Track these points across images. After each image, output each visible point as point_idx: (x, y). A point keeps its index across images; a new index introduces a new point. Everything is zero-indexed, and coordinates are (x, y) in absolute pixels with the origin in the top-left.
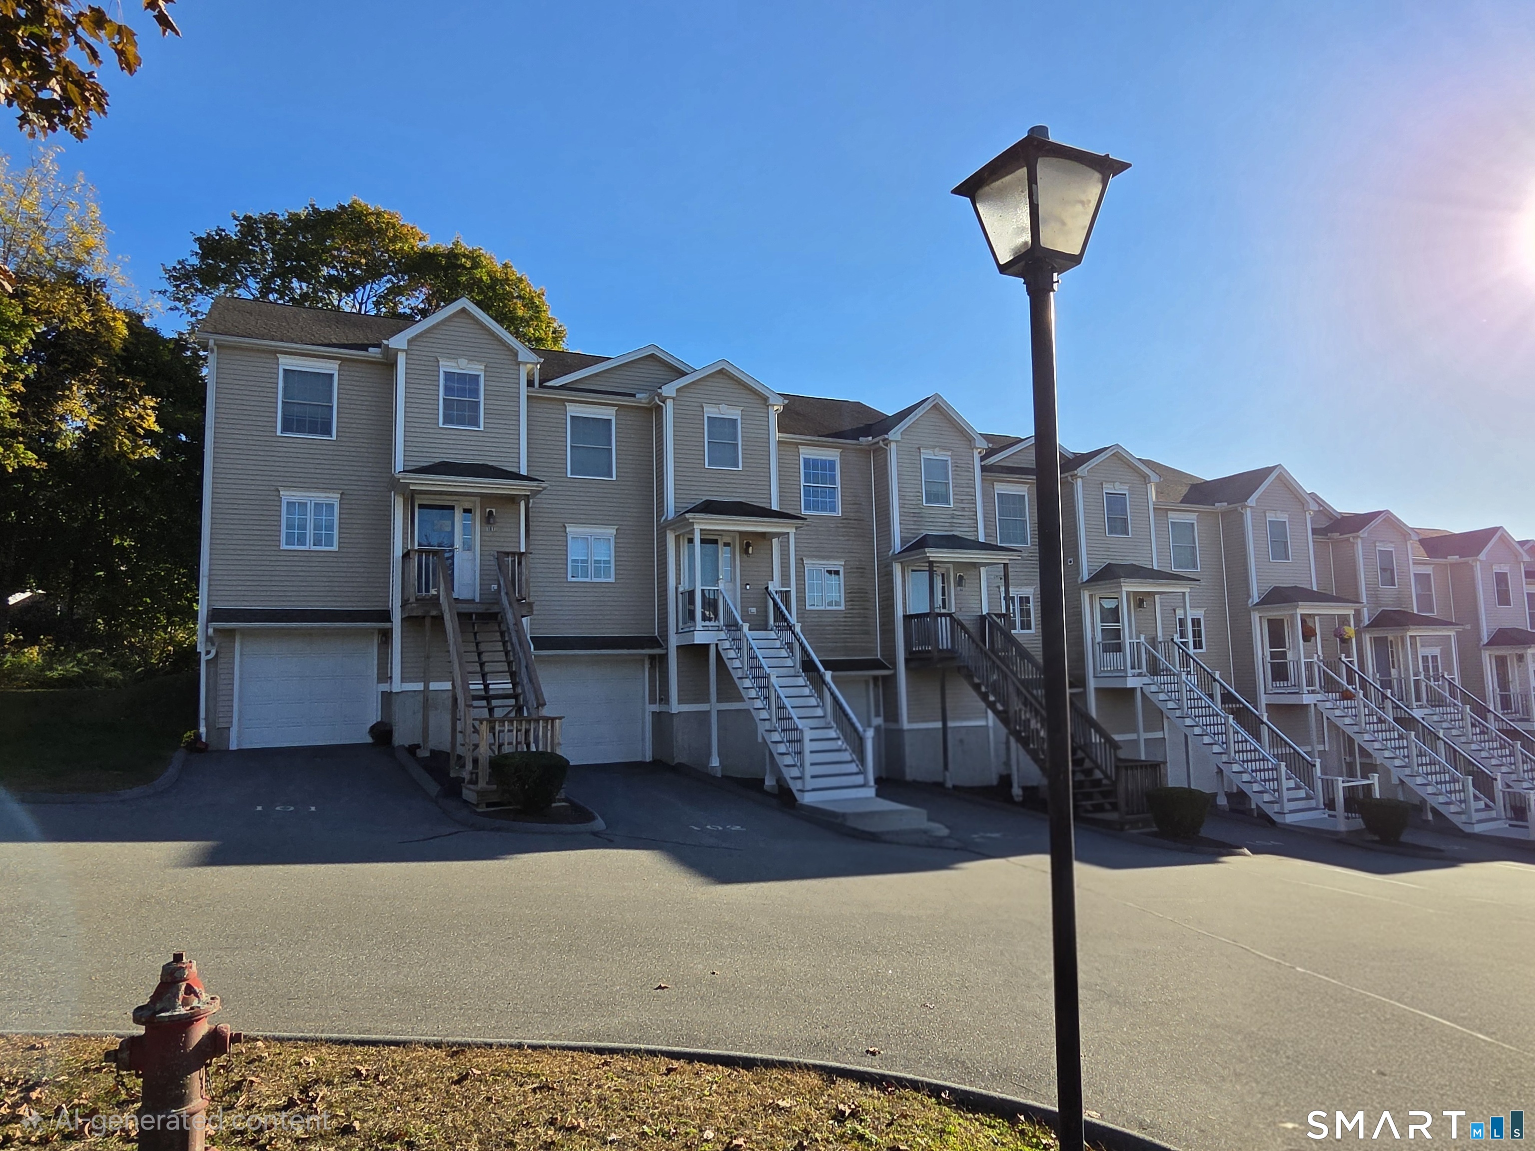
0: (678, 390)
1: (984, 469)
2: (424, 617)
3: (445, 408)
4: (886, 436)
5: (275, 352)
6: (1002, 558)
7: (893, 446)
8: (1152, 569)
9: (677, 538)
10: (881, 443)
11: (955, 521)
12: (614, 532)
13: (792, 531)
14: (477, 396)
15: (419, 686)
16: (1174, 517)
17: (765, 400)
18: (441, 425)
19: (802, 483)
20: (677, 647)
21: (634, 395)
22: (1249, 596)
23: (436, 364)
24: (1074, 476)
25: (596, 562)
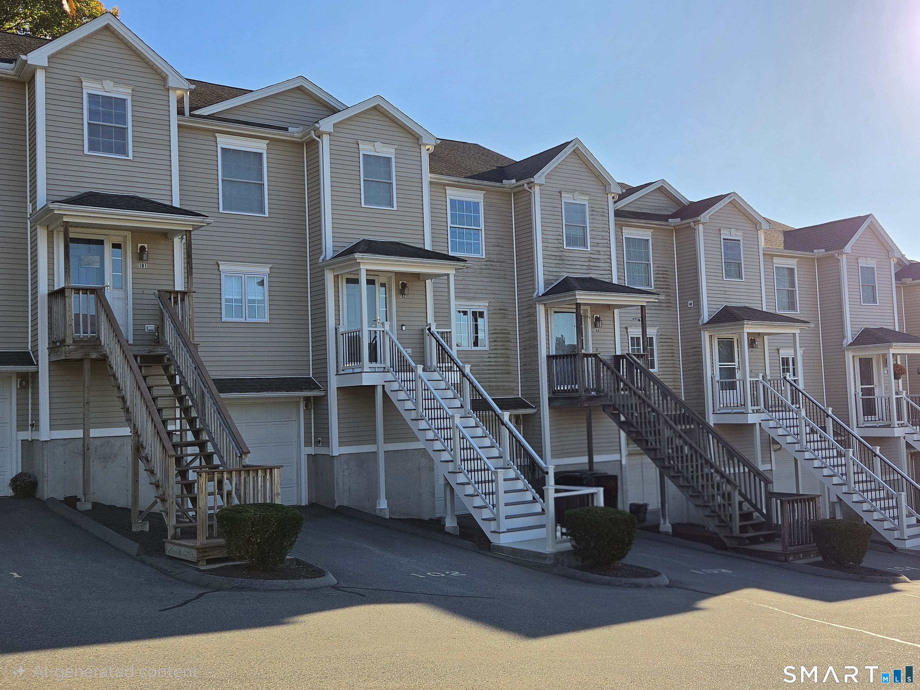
0: (334, 125)
1: (618, 214)
2: (82, 360)
3: (90, 134)
4: (532, 179)
6: (642, 300)
7: (537, 189)
8: (763, 311)
9: (336, 277)
10: (526, 186)
11: (591, 264)
12: (268, 270)
13: (452, 272)
14: (125, 122)
15: (79, 433)
16: (778, 262)
17: (417, 139)
18: (86, 152)
19: (449, 224)
20: (337, 388)
21: (286, 129)
22: (843, 337)
23: (78, 85)
24: (697, 222)
25: (250, 301)
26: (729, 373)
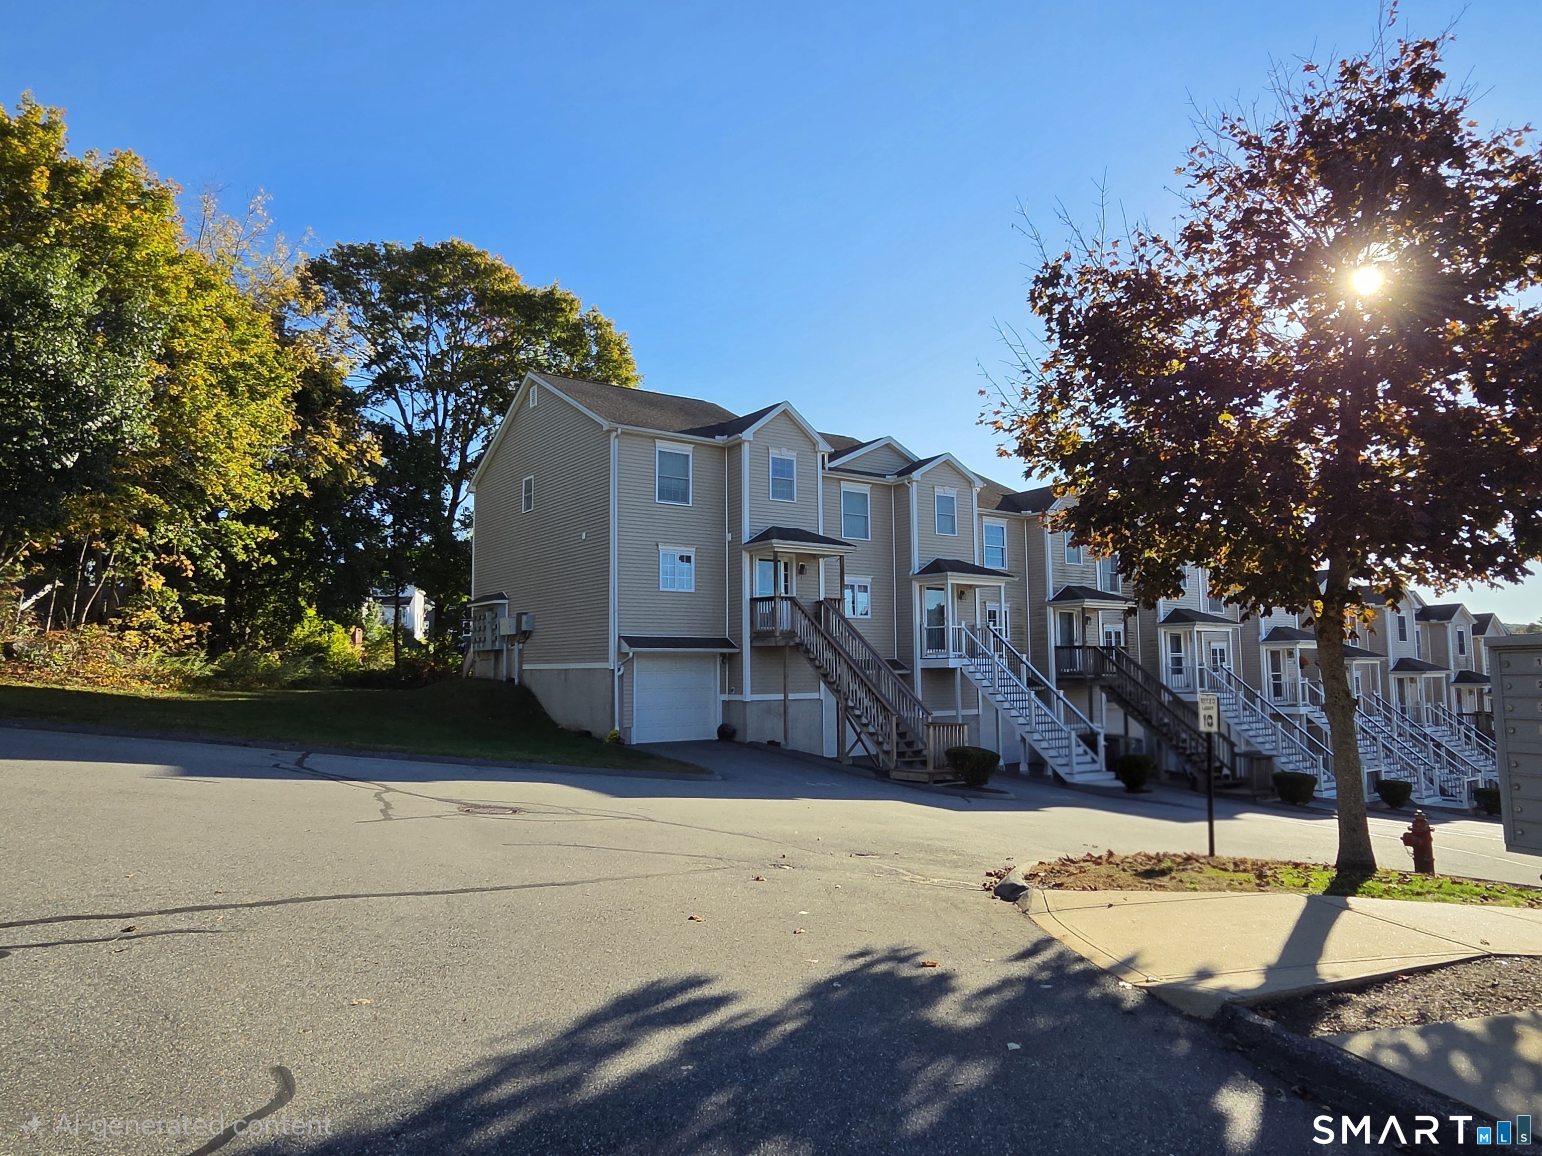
0: (922, 475)
3: (773, 485)
5: (654, 438)
9: (920, 587)
11: (1083, 575)
12: (870, 580)
13: (1003, 585)
14: (792, 476)
17: (970, 483)
18: (771, 498)
19: (985, 544)
20: (922, 669)
21: (884, 477)
22: (1259, 634)
23: (768, 452)
25: (860, 603)
26: (1178, 661)
